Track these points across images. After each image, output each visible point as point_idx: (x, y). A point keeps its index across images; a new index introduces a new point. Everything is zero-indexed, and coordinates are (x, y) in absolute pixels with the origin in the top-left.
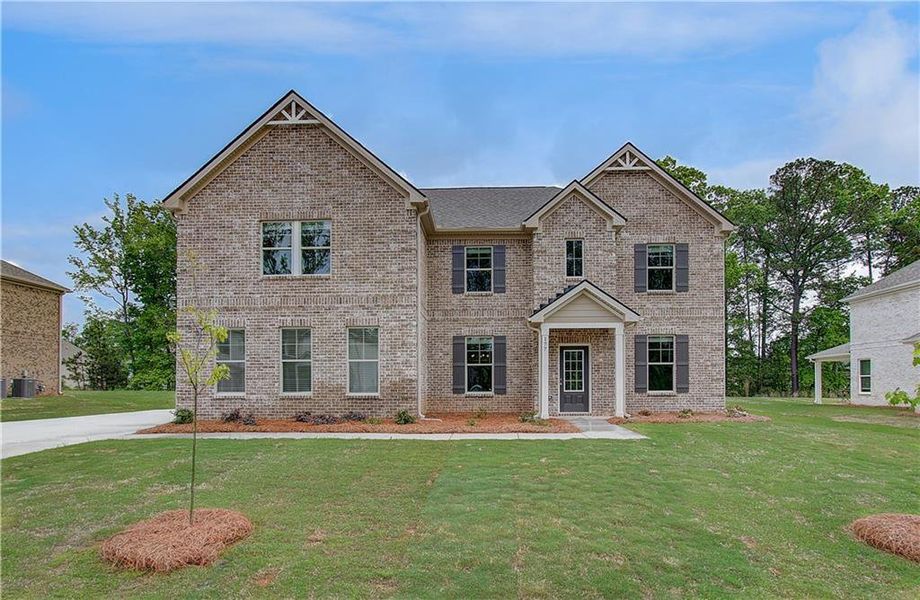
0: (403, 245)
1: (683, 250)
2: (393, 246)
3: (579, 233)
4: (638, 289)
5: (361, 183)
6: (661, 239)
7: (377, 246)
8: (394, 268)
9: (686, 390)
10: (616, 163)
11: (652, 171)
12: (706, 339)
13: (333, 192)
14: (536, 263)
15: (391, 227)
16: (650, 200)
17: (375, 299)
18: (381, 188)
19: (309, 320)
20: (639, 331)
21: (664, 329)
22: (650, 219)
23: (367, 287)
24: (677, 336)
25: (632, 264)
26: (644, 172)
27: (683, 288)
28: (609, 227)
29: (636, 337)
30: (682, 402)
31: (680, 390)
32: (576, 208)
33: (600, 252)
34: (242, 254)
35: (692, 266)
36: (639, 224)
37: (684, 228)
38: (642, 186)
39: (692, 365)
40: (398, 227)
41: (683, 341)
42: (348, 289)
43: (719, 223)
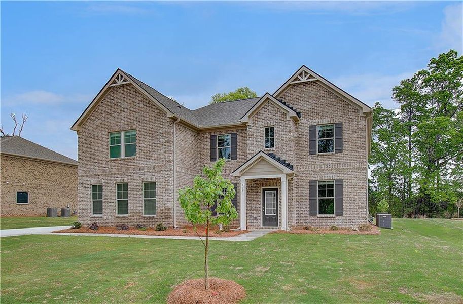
0: (166, 139)
1: (339, 126)
2: (162, 140)
3: (272, 123)
4: (312, 153)
5: (148, 109)
6: (325, 121)
7: (155, 141)
8: (162, 152)
9: (341, 214)
10: (297, 79)
11: (318, 80)
12: (355, 182)
13: (137, 115)
14: (248, 142)
15: (161, 131)
16: (318, 98)
17: (154, 168)
18: (157, 111)
19: (127, 180)
20: (312, 179)
21: (328, 176)
22: (318, 110)
23: (151, 162)
24: (336, 181)
25: (307, 138)
26: (314, 82)
27: (340, 151)
28: (288, 118)
29: (311, 182)
30: (338, 221)
31: (338, 214)
32: (270, 108)
33: (283, 133)
34: (101, 149)
35: (345, 136)
36: (312, 113)
37: (340, 113)
38: (313, 90)
39: (345, 198)
40: (164, 130)
41: (340, 183)
42: (142, 163)
43: (362, 108)
